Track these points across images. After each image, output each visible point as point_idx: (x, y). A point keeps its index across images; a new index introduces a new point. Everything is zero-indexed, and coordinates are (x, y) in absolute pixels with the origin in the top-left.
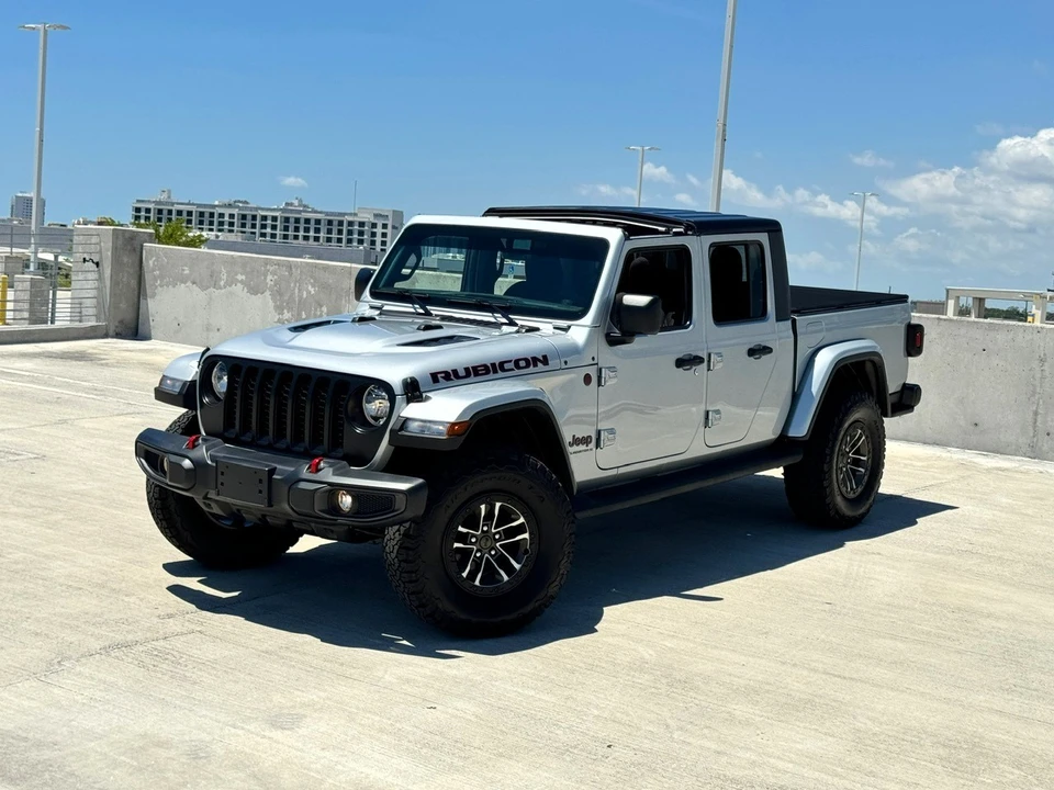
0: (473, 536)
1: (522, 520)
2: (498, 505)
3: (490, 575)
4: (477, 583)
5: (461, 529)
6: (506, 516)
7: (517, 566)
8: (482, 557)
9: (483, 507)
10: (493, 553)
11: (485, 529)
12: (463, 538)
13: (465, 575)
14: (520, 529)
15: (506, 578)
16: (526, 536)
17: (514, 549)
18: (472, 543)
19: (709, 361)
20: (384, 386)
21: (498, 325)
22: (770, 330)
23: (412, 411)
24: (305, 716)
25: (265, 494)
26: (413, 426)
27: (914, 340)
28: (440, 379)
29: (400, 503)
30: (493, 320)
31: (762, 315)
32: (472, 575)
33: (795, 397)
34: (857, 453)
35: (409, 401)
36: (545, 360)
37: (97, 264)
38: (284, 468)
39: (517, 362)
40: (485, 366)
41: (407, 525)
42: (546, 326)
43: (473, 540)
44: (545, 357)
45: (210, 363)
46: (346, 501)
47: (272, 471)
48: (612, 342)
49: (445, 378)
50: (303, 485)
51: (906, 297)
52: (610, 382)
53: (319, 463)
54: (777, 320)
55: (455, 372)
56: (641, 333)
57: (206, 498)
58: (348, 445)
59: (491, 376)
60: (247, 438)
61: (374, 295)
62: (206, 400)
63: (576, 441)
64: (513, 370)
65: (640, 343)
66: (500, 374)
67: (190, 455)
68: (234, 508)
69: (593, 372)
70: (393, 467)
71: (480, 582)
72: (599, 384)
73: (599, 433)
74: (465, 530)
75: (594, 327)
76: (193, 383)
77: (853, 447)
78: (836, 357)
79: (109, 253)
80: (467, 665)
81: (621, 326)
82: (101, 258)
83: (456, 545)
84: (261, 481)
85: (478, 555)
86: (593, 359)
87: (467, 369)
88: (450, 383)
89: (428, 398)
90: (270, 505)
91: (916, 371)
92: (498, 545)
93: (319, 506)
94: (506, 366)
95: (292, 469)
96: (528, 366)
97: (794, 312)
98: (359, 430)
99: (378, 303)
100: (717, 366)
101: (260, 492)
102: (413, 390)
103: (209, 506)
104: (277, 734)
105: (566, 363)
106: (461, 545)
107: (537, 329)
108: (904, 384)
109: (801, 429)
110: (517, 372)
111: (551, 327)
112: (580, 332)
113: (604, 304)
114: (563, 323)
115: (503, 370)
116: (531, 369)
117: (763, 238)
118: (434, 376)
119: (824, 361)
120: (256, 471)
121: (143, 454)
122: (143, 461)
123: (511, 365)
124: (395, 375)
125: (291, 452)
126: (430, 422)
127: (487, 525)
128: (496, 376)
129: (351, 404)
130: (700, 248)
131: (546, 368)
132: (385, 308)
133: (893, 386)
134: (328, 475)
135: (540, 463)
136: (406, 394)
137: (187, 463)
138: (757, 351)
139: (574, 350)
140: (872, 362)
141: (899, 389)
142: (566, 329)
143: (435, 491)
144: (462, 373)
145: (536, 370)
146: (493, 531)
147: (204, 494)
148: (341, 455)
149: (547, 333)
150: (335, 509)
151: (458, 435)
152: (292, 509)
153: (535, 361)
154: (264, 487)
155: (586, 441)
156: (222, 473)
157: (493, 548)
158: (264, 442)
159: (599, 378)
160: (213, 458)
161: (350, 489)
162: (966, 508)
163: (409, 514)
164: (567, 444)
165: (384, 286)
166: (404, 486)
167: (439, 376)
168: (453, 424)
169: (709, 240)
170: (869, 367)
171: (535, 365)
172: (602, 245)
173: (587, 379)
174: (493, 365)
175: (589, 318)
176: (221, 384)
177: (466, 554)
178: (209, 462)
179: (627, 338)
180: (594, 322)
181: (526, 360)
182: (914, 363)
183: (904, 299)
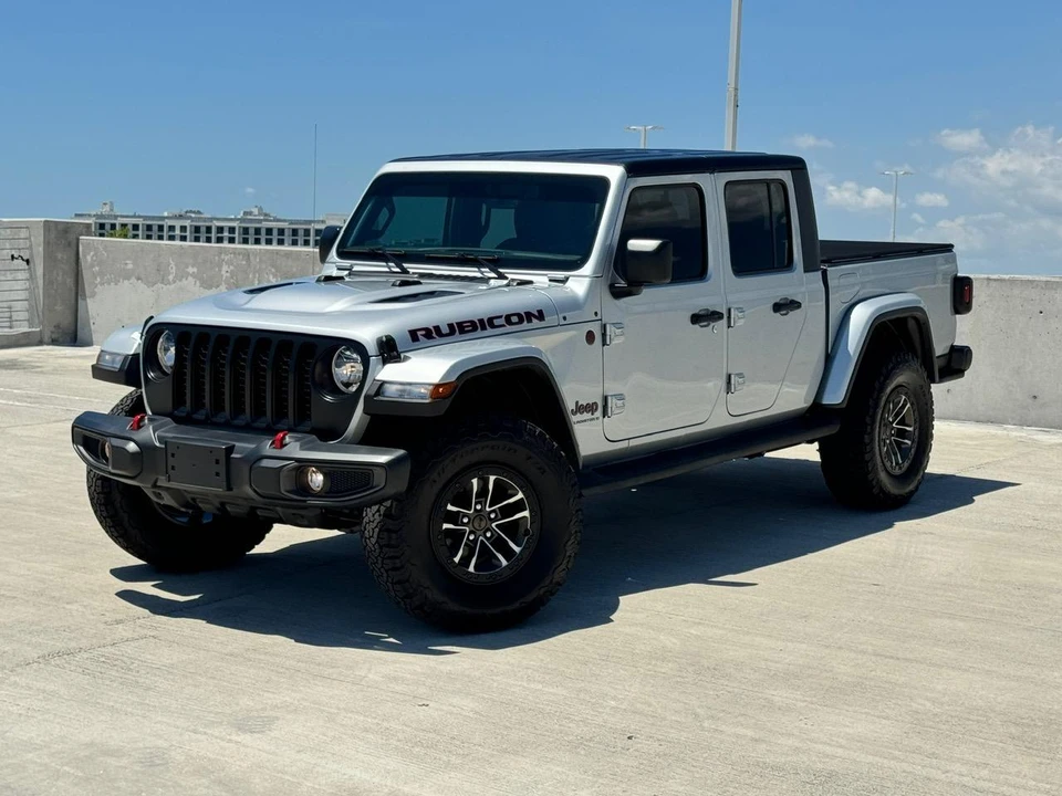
0: (465, 515)
1: (520, 495)
2: (492, 478)
3: (486, 561)
4: (471, 569)
5: (450, 507)
6: (501, 492)
7: (517, 549)
8: (475, 541)
9: (475, 481)
10: (488, 535)
11: (479, 507)
12: (454, 518)
13: (457, 559)
14: (519, 506)
15: (504, 562)
16: (526, 513)
17: (512, 529)
18: (464, 524)
19: (729, 317)
20: (356, 346)
21: (485, 280)
22: (797, 282)
23: (389, 373)
24: (277, 718)
25: (223, 474)
26: (391, 390)
27: (961, 297)
28: (420, 337)
29: (379, 478)
30: (479, 275)
31: (788, 265)
32: (465, 561)
33: (829, 359)
34: (902, 422)
35: (385, 362)
36: (541, 316)
37: (28, 261)
38: (244, 446)
39: (508, 318)
40: (472, 322)
41: (388, 503)
42: (540, 278)
43: (465, 520)
44: (540, 312)
45: (154, 333)
46: (317, 479)
47: (230, 450)
48: (617, 294)
49: (426, 336)
50: (266, 463)
51: (952, 246)
52: (616, 340)
53: (283, 438)
54: (805, 271)
55: (437, 328)
56: (650, 284)
57: (155, 486)
58: (317, 418)
59: (479, 333)
60: (200, 415)
61: (341, 255)
62: (151, 375)
63: (580, 409)
64: (503, 326)
65: (648, 295)
66: (490, 331)
67: (135, 438)
68: (189, 497)
69: (596, 328)
70: (370, 439)
71: (475, 567)
72: (604, 343)
73: (605, 399)
74: (454, 509)
75: (596, 277)
76: (136, 356)
77: (897, 415)
78: (873, 314)
79: (41, 249)
80: (464, 661)
81: (626, 275)
82: (31, 254)
83: (445, 526)
84: (217, 462)
85: (472, 537)
86: (596, 314)
87: (451, 326)
88: (431, 342)
89: (406, 358)
90: (229, 488)
91: (965, 329)
92: (493, 525)
93: (285, 486)
94: (496, 322)
95: (253, 446)
96: (521, 321)
97: (824, 262)
98: (328, 398)
99: (347, 263)
100: (739, 322)
101: (217, 474)
102: (390, 350)
103: (159, 496)
104: (246, 738)
105: (565, 318)
106: (451, 526)
107: (531, 282)
108: (952, 347)
109: (836, 395)
110: (509, 328)
111: (546, 279)
112: (579, 283)
113: (606, 250)
114: (560, 274)
115: (493, 326)
116: (525, 325)
117: (785, 176)
118: (413, 334)
119: (861, 317)
120: (211, 450)
121: (81, 440)
122: (81, 448)
123: (502, 321)
124: (367, 334)
125: (250, 429)
126: (410, 384)
127: (480, 503)
128: (486, 333)
129: (318, 369)
130: (713, 186)
131: (543, 324)
132: (355, 269)
133: (940, 349)
134: (294, 449)
135: (538, 430)
136: (381, 354)
137: (132, 447)
138: (784, 306)
139: (574, 304)
140: (915, 318)
141: (947, 351)
142: (564, 281)
143: (419, 463)
144: (445, 330)
145: (529, 326)
146: (488, 509)
147: (152, 482)
148: (308, 429)
149: (541, 284)
150: (305, 489)
151: (444, 398)
152: (255, 491)
153: (529, 316)
154: (222, 469)
155: (591, 408)
156: (173, 455)
157: (488, 530)
158: (220, 419)
159: (604, 335)
160: (160, 439)
161: (321, 465)
162: (1029, 485)
163: (390, 491)
164: (570, 413)
165: (352, 245)
166: (383, 459)
167: (419, 333)
168: (437, 386)
169: (724, 177)
170: (912, 324)
171: (530, 321)
172: (602, 183)
173: (590, 337)
174: (481, 321)
175: (589, 268)
176: (168, 357)
177: (457, 536)
178: (158, 444)
179: (634, 289)
180: (595, 272)
181: (519, 315)
182: (963, 321)
183: (948, 248)
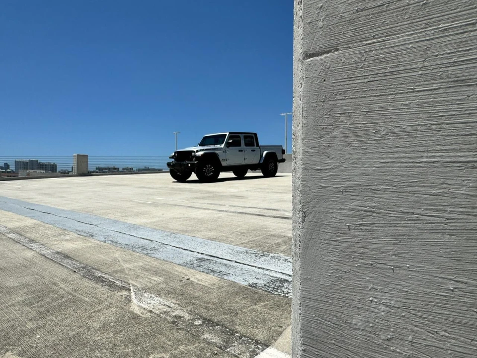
0: (206, 169)
1: (213, 167)
2: (209, 165)
5: (204, 168)
6: (210, 167)
9: (207, 166)
16: (214, 169)
19: (244, 151)
20: (194, 151)
26: (197, 156)
27: (283, 152)
29: (196, 164)
31: (254, 146)
33: (260, 158)
35: (197, 153)
38: (182, 163)
46: (190, 165)
48: (227, 147)
50: (184, 164)
52: (228, 152)
54: (257, 147)
56: (231, 146)
59: (209, 150)
62: (175, 157)
65: (231, 148)
69: (225, 151)
70: (195, 160)
72: (226, 153)
73: (226, 159)
76: (173, 155)
78: (267, 152)
81: (228, 145)
83: (204, 170)
86: (225, 149)
88: (202, 151)
89: (199, 152)
93: (186, 166)
98: (191, 157)
100: (246, 152)
102: (197, 151)
105: (220, 150)
108: (282, 158)
109: (262, 162)
110: (213, 150)
112: (222, 146)
113: (226, 142)
116: (215, 150)
117: (253, 135)
119: (265, 153)
120: (179, 163)
121: (168, 165)
122: (168, 167)
123: (211, 149)
124: (195, 150)
125: (183, 160)
126: (199, 155)
129: (190, 154)
130: (242, 136)
131: (217, 150)
133: (279, 158)
134: (187, 162)
137: (172, 164)
138: (253, 151)
139: (222, 148)
140: (274, 154)
143: (200, 162)
144: (204, 150)
148: (189, 160)
149: (218, 146)
150: (188, 166)
151: (202, 156)
152: (183, 167)
154: (180, 165)
155: (224, 160)
157: (209, 171)
160: (175, 163)
161: (189, 163)
164: (221, 160)
166: (196, 162)
168: (202, 154)
169: (244, 135)
172: (226, 135)
175: (224, 144)
182: (284, 155)
183: (282, 146)
